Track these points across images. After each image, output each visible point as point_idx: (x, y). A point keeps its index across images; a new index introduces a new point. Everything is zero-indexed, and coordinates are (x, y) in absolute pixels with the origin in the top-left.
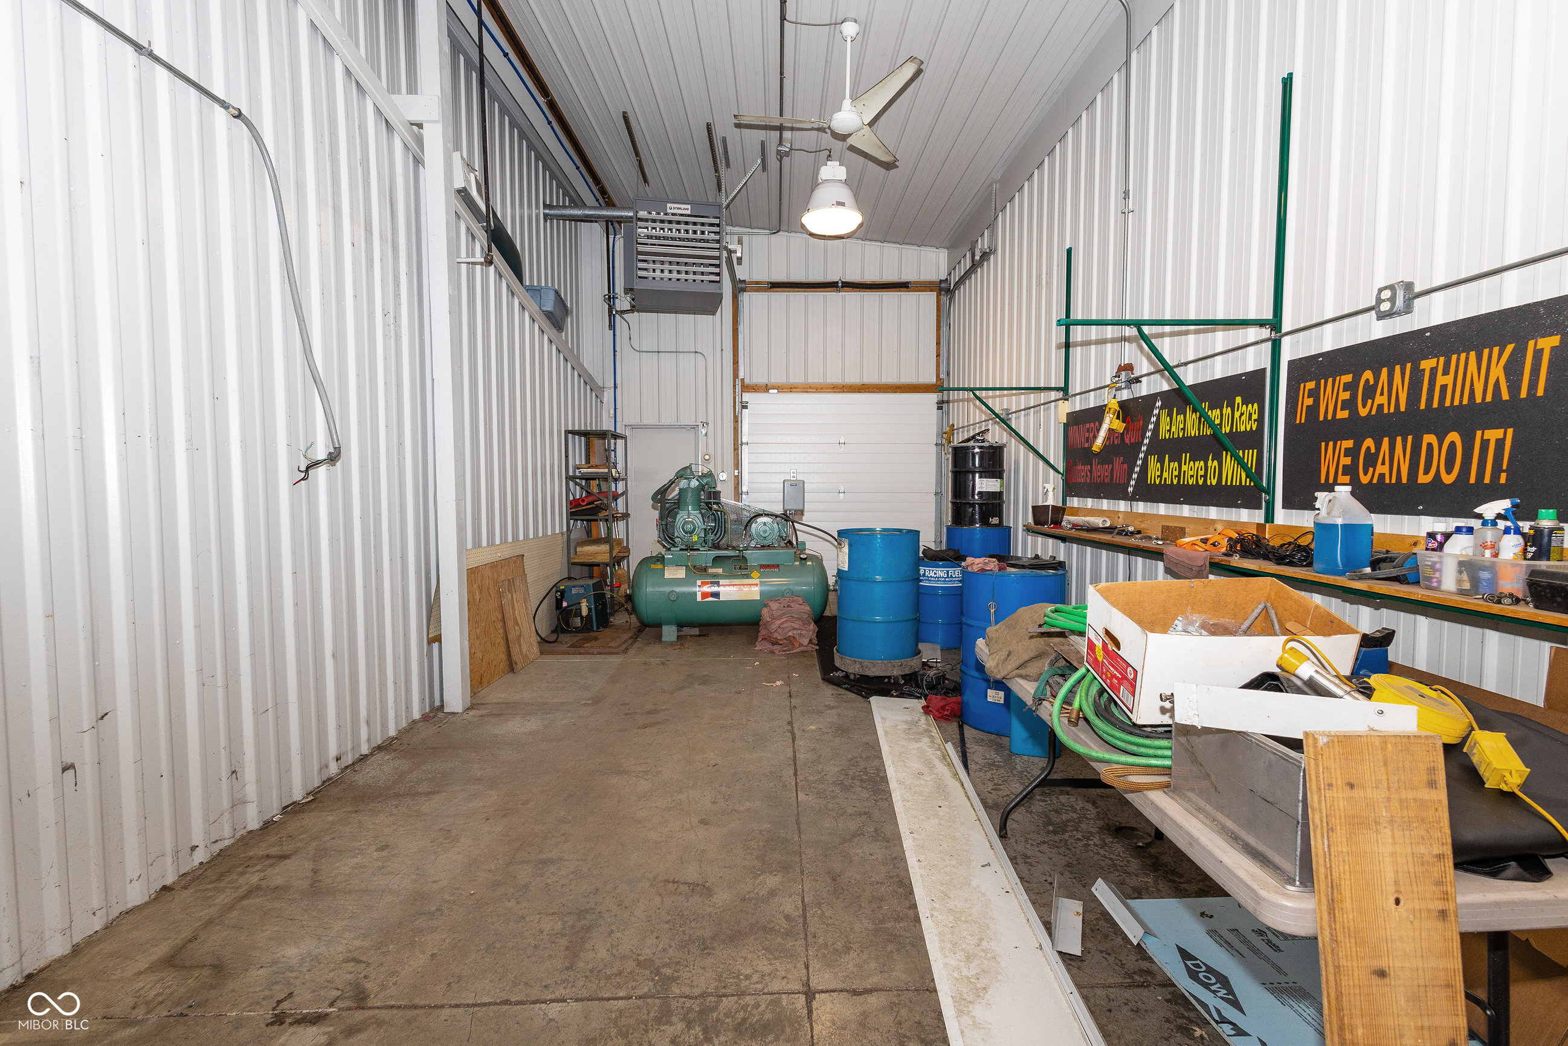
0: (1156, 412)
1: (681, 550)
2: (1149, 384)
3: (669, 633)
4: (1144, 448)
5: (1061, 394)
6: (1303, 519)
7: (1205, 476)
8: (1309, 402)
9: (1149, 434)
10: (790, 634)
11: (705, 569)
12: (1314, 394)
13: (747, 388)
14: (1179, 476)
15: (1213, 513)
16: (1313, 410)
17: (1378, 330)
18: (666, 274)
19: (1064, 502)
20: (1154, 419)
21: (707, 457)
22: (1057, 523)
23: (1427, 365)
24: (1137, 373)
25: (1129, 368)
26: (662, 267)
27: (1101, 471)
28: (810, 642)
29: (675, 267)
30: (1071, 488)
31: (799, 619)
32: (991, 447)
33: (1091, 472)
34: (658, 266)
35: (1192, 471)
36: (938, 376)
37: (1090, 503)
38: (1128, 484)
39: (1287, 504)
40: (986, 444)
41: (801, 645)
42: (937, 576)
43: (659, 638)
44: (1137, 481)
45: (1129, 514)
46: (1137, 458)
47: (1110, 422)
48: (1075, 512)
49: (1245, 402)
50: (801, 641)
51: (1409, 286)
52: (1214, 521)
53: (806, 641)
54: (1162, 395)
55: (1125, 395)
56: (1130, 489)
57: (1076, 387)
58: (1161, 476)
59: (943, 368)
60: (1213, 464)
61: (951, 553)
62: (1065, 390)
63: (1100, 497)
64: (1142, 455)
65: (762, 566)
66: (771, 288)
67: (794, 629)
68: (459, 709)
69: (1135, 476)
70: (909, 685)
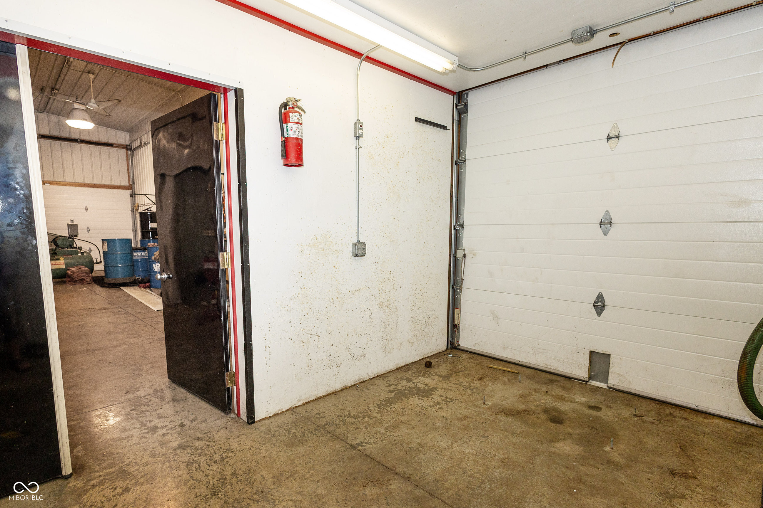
10: (82, 278)
28: (90, 280)
31: (86, 273)
32: (154, 213)
36: (129, 183)
40: (152, 211)
41: (87, 282)
42: (138, 255)
50: (87, 280)
59: (131, 180)
61: (143, 248)
65: (65, 256)
67: (84, 276)
70: (133, 283)
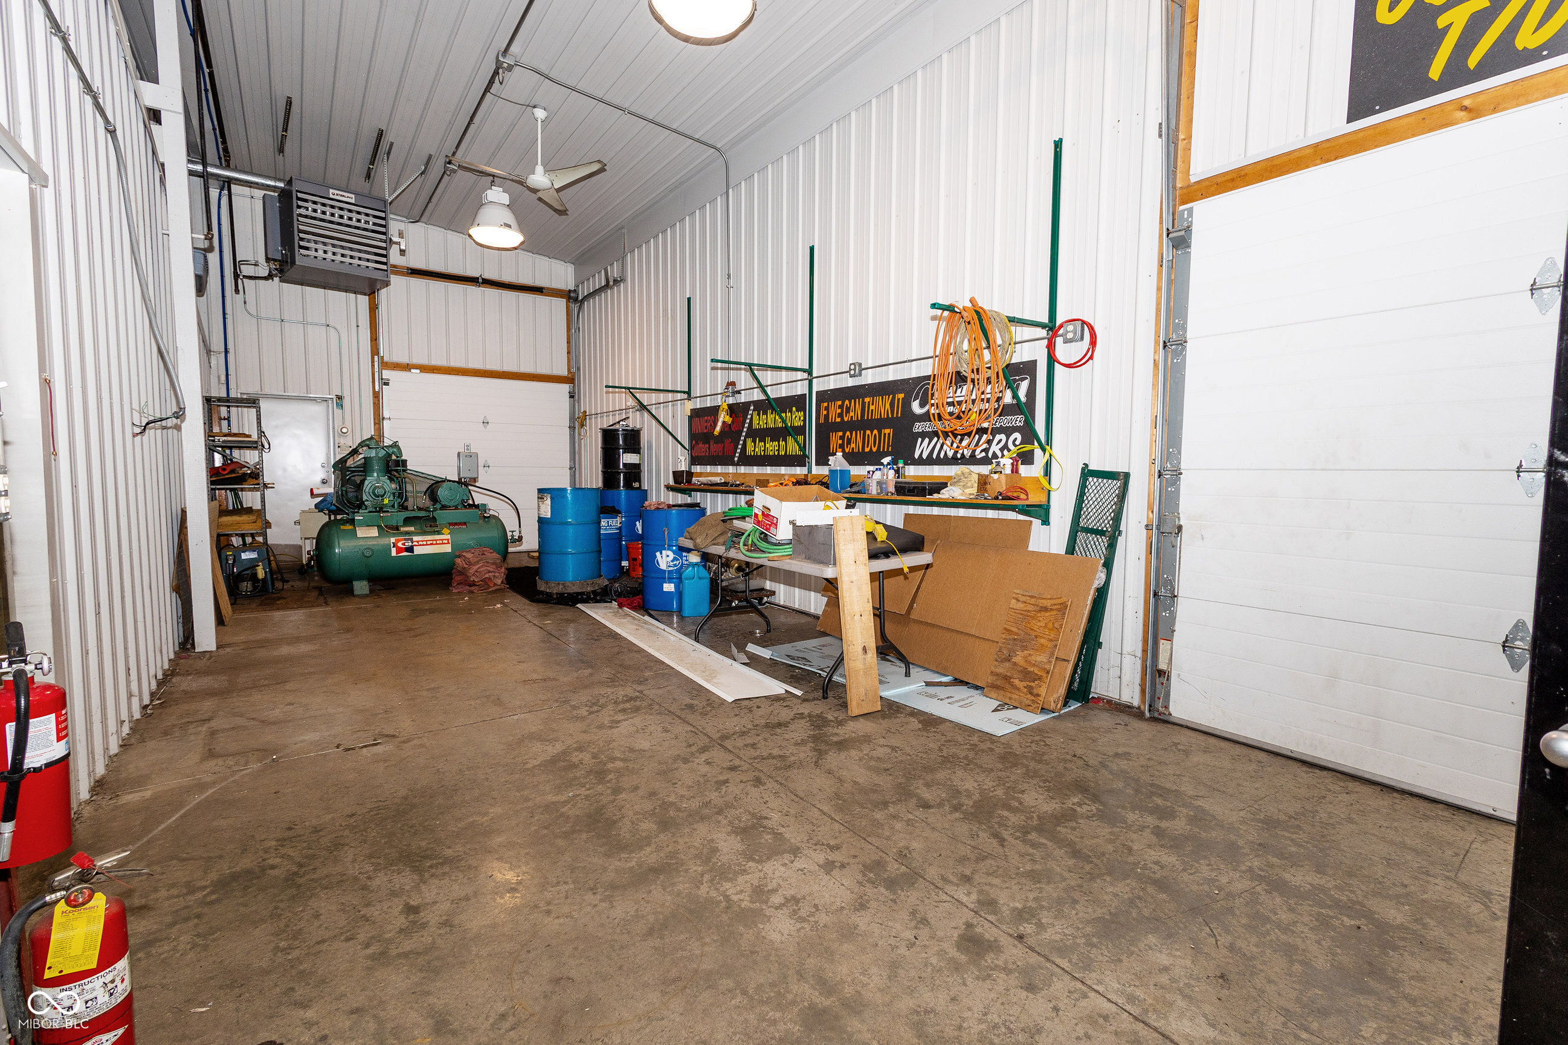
0: (750, 412)
1: (370, 512)
2: (745, 395)
3: (361, 587)
4: (744, 434)
5: (686, 396)
6: (824, 471)
7: (778, 450)
8: (825, 412)
9: (746, 425)
10: (487, 576)
11: (397, 528)
12: (827, 408)
13: (386, 365)
14: (764, 450)
15: (783, 470)
16: (827, 417)
17: (850, 382)
18: (329, 256)
19: (690, 468)
20: (749, 417)
21: (344, 430)
22: (689, 482)
23: (867, 400)
24: (738, 388)
25: (733, 384)
26: (326, 248)
27: (715, 448)
28: (502, 582)
29: (339, 251)
30: (694, 460)
31: (493, 564)
32: (633, 430)
33: (709, 448)
34: (320, 246)
35: (771, 447)
36: (569, 370)
37: (709, 469)
38: (735, 456)
39: (817, 464)
40: (627, 428)
41: (495, 584)
43: (350, 592)
44: (740, 454)
45: (735, 475)
46: (740, 439)
47: (723, 417)
48: (700, 475)
49: (797, 410)
50: (495, 582)
51: (860, 365)
52: (783, 475)
53: (499, 582)
54: (755, 403)
55: (731, 400)
56: (736, 459)
57: (696, 391)
58: (754, 451)
59: (574, 363)
60: (782, 443)
61: (609, 509)
62: (689, 393)
63: (716, 465)
64: (742, 438)
65: (451, 524)
66: (411, 273)
67: (489, 572)
68: (213, 647)
69: (739, 451)
70: (600, 596)
